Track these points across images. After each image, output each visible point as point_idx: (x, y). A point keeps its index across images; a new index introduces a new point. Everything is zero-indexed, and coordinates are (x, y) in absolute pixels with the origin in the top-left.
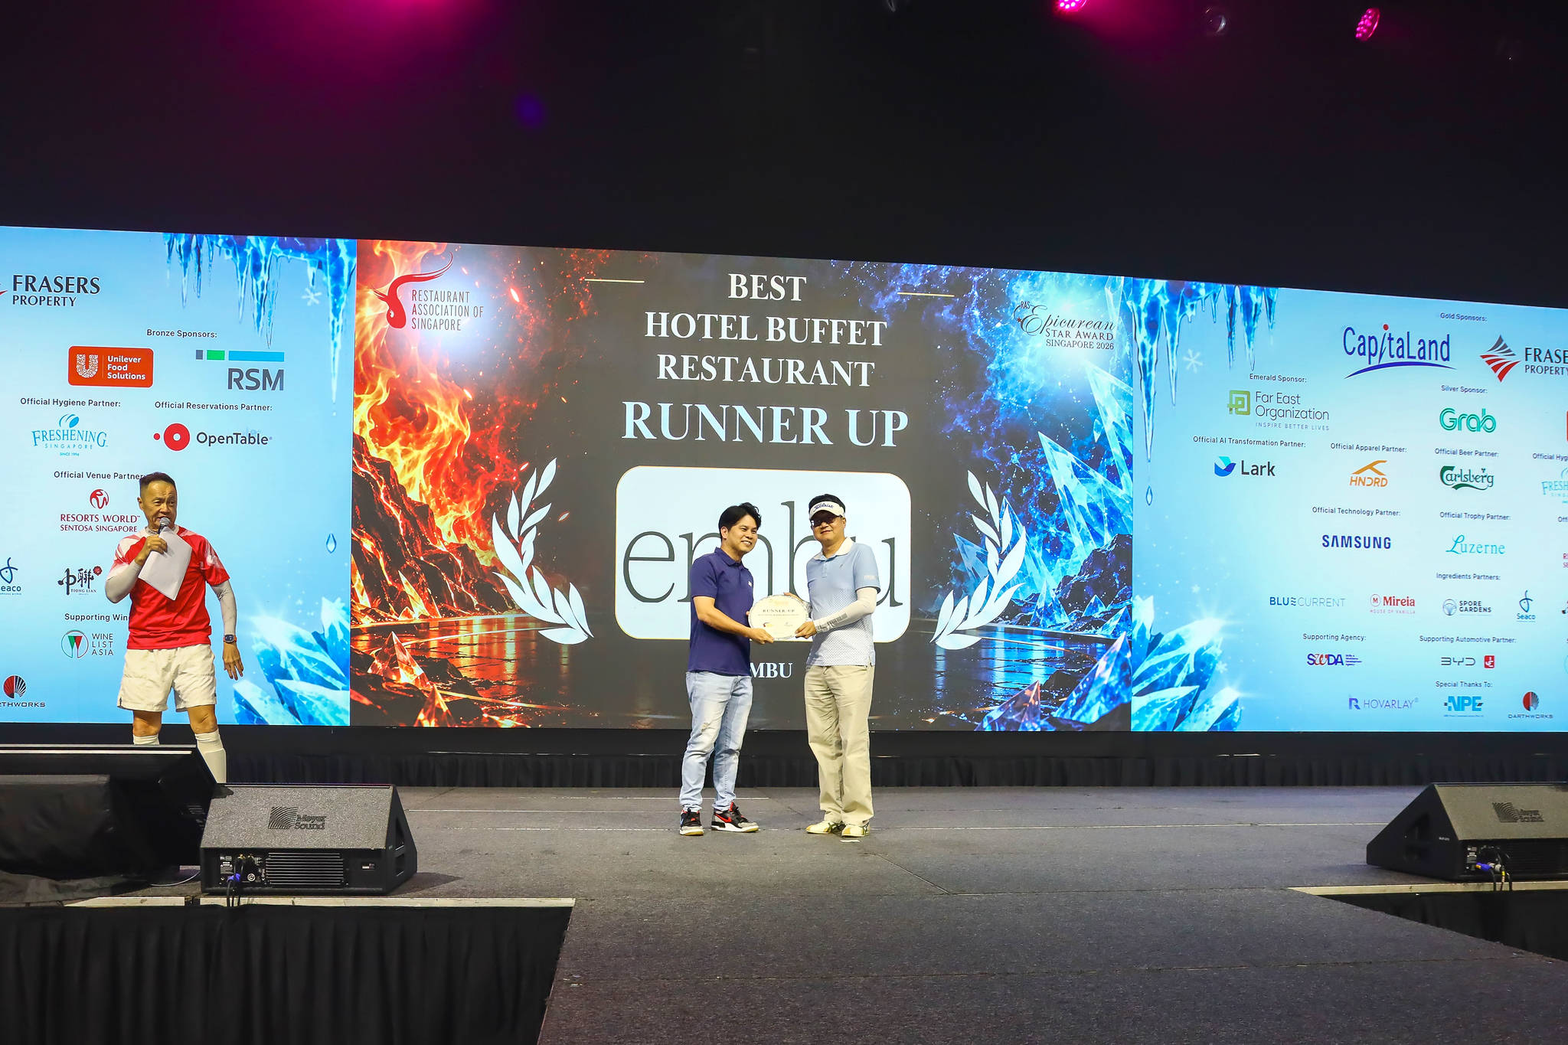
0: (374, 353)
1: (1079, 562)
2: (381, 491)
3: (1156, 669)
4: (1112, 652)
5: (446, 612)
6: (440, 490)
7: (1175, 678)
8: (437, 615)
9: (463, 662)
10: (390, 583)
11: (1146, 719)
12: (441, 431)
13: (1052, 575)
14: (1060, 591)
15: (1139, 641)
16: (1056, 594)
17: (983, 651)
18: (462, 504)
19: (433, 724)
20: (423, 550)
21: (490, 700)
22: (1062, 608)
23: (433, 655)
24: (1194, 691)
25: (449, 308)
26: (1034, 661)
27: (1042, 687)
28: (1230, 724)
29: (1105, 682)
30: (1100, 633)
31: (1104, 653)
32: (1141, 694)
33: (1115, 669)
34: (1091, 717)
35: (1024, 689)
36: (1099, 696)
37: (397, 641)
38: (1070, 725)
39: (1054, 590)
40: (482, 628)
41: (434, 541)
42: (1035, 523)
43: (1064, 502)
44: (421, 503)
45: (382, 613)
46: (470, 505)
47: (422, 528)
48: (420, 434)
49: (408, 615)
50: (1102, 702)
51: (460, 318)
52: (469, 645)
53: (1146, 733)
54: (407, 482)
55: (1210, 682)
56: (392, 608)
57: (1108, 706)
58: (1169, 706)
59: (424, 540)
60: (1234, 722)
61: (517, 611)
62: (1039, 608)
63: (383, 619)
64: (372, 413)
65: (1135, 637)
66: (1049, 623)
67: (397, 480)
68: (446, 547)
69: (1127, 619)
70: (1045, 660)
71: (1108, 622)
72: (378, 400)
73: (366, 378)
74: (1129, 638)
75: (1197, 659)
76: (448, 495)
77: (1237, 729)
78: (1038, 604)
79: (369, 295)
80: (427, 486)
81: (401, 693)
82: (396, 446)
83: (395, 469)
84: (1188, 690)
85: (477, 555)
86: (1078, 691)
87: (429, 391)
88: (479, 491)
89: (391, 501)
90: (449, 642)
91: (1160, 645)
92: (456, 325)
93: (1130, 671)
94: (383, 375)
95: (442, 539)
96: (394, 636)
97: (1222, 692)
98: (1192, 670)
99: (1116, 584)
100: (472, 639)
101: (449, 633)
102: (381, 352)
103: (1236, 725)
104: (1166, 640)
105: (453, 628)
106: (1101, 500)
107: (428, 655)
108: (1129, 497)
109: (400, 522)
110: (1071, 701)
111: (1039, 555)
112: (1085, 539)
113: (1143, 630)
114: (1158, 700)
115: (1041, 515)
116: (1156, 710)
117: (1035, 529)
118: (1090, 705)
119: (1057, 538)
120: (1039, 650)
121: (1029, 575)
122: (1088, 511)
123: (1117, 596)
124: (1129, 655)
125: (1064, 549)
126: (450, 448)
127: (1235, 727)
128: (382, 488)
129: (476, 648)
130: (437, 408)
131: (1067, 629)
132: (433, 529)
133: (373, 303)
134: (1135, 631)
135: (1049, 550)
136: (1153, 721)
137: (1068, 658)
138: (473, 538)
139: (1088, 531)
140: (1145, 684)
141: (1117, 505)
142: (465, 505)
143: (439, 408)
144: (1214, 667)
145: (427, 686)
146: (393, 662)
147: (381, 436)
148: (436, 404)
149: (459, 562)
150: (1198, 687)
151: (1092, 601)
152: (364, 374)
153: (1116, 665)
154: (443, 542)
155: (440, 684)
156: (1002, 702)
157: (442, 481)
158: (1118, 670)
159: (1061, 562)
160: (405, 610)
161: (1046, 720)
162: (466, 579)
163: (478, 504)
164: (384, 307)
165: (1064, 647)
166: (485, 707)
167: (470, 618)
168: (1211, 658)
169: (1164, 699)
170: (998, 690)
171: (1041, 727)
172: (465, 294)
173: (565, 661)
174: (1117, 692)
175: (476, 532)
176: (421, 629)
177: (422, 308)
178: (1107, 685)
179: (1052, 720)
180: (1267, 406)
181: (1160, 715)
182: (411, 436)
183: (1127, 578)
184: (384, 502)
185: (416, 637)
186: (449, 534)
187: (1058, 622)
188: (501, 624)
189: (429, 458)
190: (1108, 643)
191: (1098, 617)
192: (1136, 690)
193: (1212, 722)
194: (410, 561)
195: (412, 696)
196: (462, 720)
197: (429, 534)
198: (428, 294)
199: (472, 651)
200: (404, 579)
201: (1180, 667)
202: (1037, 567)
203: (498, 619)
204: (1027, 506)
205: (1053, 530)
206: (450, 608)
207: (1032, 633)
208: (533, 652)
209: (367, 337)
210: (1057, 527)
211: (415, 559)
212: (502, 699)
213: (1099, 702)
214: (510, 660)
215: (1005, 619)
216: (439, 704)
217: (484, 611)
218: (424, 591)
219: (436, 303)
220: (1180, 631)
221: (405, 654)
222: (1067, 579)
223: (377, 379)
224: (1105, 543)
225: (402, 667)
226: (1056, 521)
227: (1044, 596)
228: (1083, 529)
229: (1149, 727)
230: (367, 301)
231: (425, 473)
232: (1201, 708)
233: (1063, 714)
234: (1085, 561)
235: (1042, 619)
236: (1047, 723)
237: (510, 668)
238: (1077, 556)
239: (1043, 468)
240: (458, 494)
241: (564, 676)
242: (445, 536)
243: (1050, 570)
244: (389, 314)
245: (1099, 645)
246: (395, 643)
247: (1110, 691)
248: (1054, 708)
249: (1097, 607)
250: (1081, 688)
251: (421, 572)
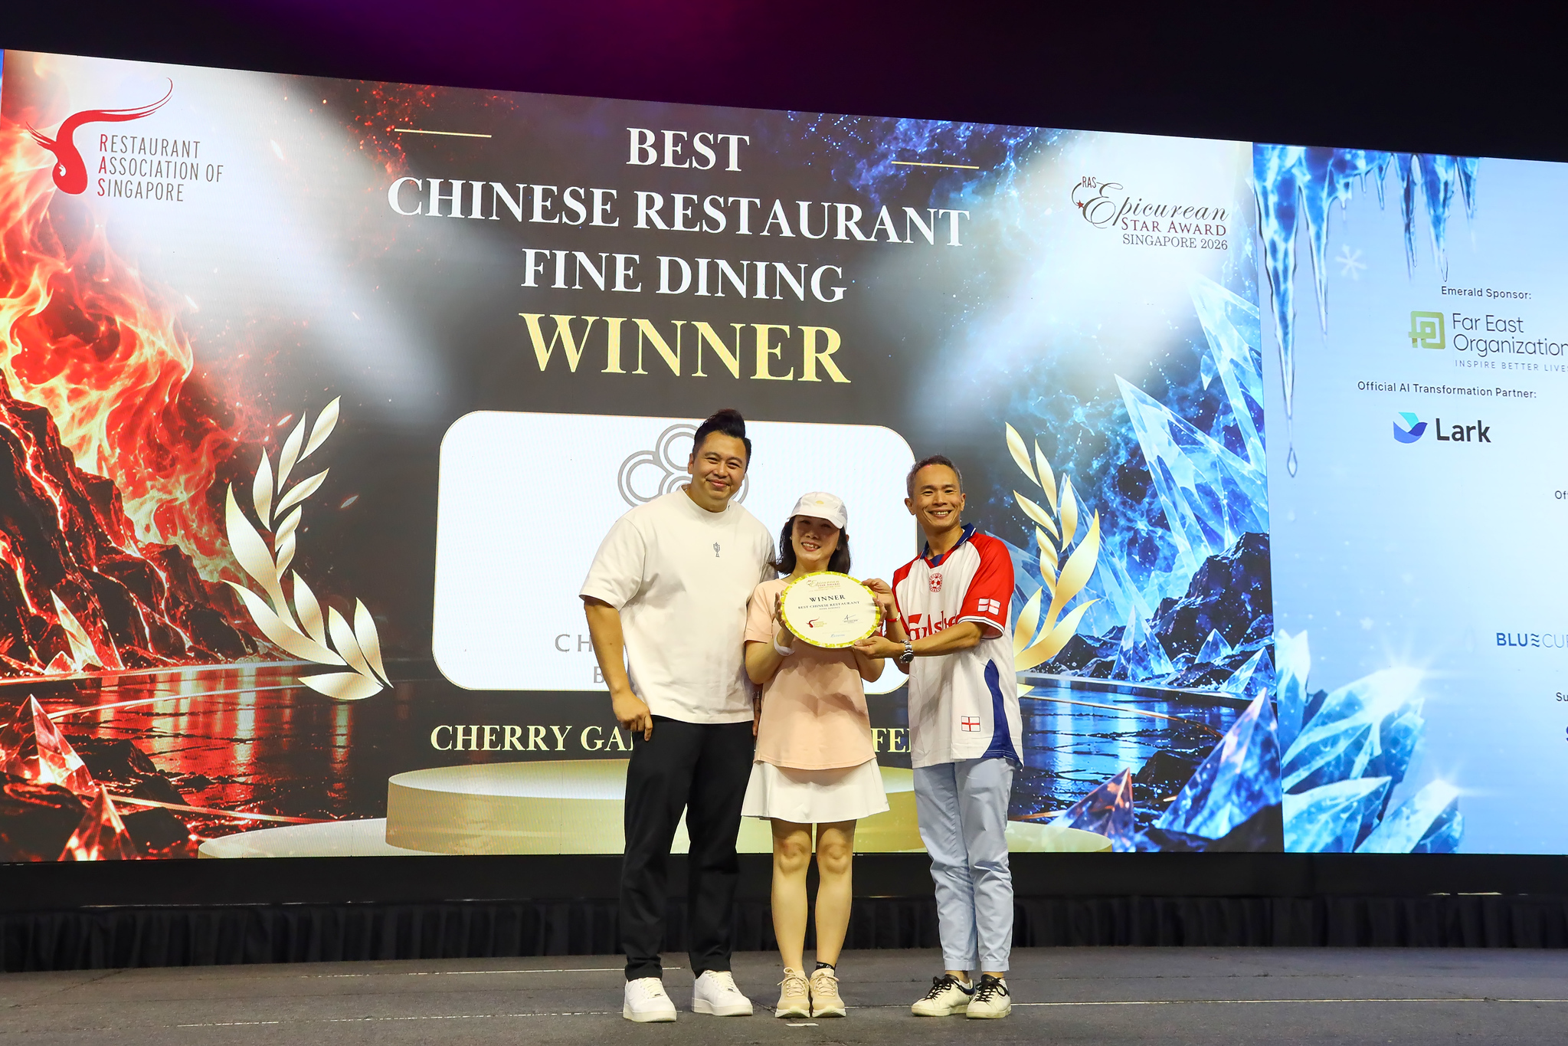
0: (27, 231)
1: (1186, 576)
2: (28, 456)
3: (1319, 748)
4: (1246, 720)
5: (133, 660)
6: (135, 457)
7: (1350, 764)
8: (116, 665)
9: (158, 745)
10: (33, 610)
11: (1306, 833)
12: (142, 360)
13: (1144, 597)
14: (1158, 622)
15: (1289, 704)
16: (1152, 627)
17: (1038, 719)
18: (173, 480)
19: (94, 856)
20: (98, 556)
21: (204, 810)
22: (1162, 650)
23: (104, 734)
24: (1384, 786)
25: (164, 166)
26: (1120, 735)
27: (1135, 778)
28: (1448, 841)
29: (1238, 771)
30: (1225, 690)
31: (1233, 723)
32: (1296, 790)
33: (1252, 749)
34: (1217, 828)
35: (1106, 782)
36: (1229, 794)
37: (38, 711)
38: (1184, 843)
39: (1148, 620)
40: (198, 686)
41: (119, 539)
42: (1113, 514)
43: (1158, 482)
44: (99, 478)
45: (14, 663)
46: (187, 482)
47: (100, 518)
48: (103, 364)
49: (62, 665)
50: (1233, 803)
51: (181, 182)
52: (171, 715)
53: (1309, 857)
54: (76, 442)
55: (1409, 769)
56: (34, 654)
57: (1245, 810)
58: (1344, 810)
59: (101, 539)
60: (1452, 837)
61: (260, 656)
62: (1124, 650)
63: (15, 673)
64: (19, 328)
65: (1281, 697)
66: (1142, 674)
67: (59, 440)
68: (140, 550)
69: (1267, 667)
70: (1138, 734)
71: (1237, 673)
72: (30, 308)
73: (11, 271)
74: (1272, 699)
75: (1384, 733)
76: (149, 463)
77: (1460, 850)
78: (1123, 643)
79: (23, 138)
80: (112, 447)
81: (38, 802)
82: (59, 383)
83: (55, 420)
84: (1372, 784)
85: (196, 563)
86: (1194, 785)
87: (124, 296)
88: (204, 459)
89: (44, 474)
90: (136, 711)
91: (1324, 709)
92: (175, 193)
93: (1277, 752)
94: (44, 266)
95: (133, 537)
96: (33, 700)
97: (1429, 787)
98: (1378, 751)
99: (1247, 611)
100: (177, 705)
101: (136, 696)
102: (41, 232)
103: (1456, 842)
104: (1330, 703)
105: (147, 686)
106: (1217, 480)
107: (94, 733)
108: (1263, 476)
109: (60, 509)
110: (1184, 802)
111: (1121, 564)
112: (1194, 540)
113: (1293, 688)
114: (1325, 800)
115: (1124, 503)
116: (1324, 817)
117: (1114, 524)
118: (1215, 809)
119: (1149, 540)
120: (1128, 717)
121: (1107, 597)
122: (1196, 495)
123: (1249, 631)
124: (1273, 726)
125: (1161, 555)
126: (156, 388)
127: (1456, 846)
128: (30, 451)
129: (184, 721)
130: (136, 325)
131: (1171, 683)
132: (118, 521)
133: (28, 152)
134: (1282, 688)
135: (1137, 558)
136: (1319, 835)
137: (1174, 730)
138: (189, 535)
139: (1199, 527)
140: (1302, 774)
141: (1243, 488)
142: (178, 481)
143: (140, 324)
144: (1413, 747)
145: (87, 787)
146: (27, 749)
147: (32, 367)
148: (135, 317)
149: (163, 575)
150: (1389, 778)
151: (1210, 638)
152: (8, 264)
153: (1253, 742)
154: (136, 542)
155: (114, 785)
156: (1071, 803)
157: (140, 441)
158: (1258, 751)
159: (1157, 576)
160: (57, 656)
161: (1146, 834)
162: (173, 603)
163: (201, 480)
164: (49, 159)
165: (1168, 713)
166: (194, 824)
167: (175, 670)
168: (1407, 731)
169: (1335, 799)
170: (1064, 784)
171: (1137, 846)
172: (193, 146)
173: (341, 741)
174: (1257, 787)
175: (195, 525)
176: (86, 689)
177: (117, 163)
178: (1241, 776)
179: (1154, 834)
180: (1471, 335)
181: (1331, 825)
182: (88, 367)
183: (1264, 601)
184: (32, 474)
185: (76, 704)
186: (148, 528)
187: (1156, 673)
188: (232, 678)
189: (118, 404)
190: (1240, 706)
191: (1221, 664)
192: (1289, 782)
193: (1416, 838)
194: (73, 574)
195: (58, 806)
196: (149, 847)
197: (110, 525)
198: (129, 142)
199: (176, 726)
200: (59, 605)
201: (1357, 746)
202: (1120, 585)
203: (227, 671)
204: (1100, 489)
205: (1142, 526)
206: (141, 652)
207: (1115, 689)
208: (286, 726)
209: (15, 206)
210: (1149, 521)
211: (82, 570)
212: (226, 809)
213: (1229, 805)
214: (243, 741)
215: (1071, 668)
216: (109, 820)
217: (203, 657)
218: (95, 624)
219: (142, 156)
220: (1354, 686)
221: (51, 731)
222: (1168, 603)
223: (31, 274)
224: (1227, 547)
225: (44, 755)
226: (1148, 511)
227: (1133, 630)
228: (1190, 525)
229: (1313, 845)
230: (18, 148)
231: (111, 426)
232: (1396, 814)
233: (1171, 823)
234: (1196, 575)
235: (1130, 667)
236: (1145, 839)
237: (243, 754)
238: (1183, 566)
239: (1123, 430)
240: (167, 462)
241: (338, 766)
242: (139, 533)
243: (1141, 589)
244: (56, 171)
245: (1225, 710)
246: (35, 714)
247: (1245, 785)
248: (1156, 813)
249: (1218, 648)
250: (1199, 780)
251: (92, 593)
